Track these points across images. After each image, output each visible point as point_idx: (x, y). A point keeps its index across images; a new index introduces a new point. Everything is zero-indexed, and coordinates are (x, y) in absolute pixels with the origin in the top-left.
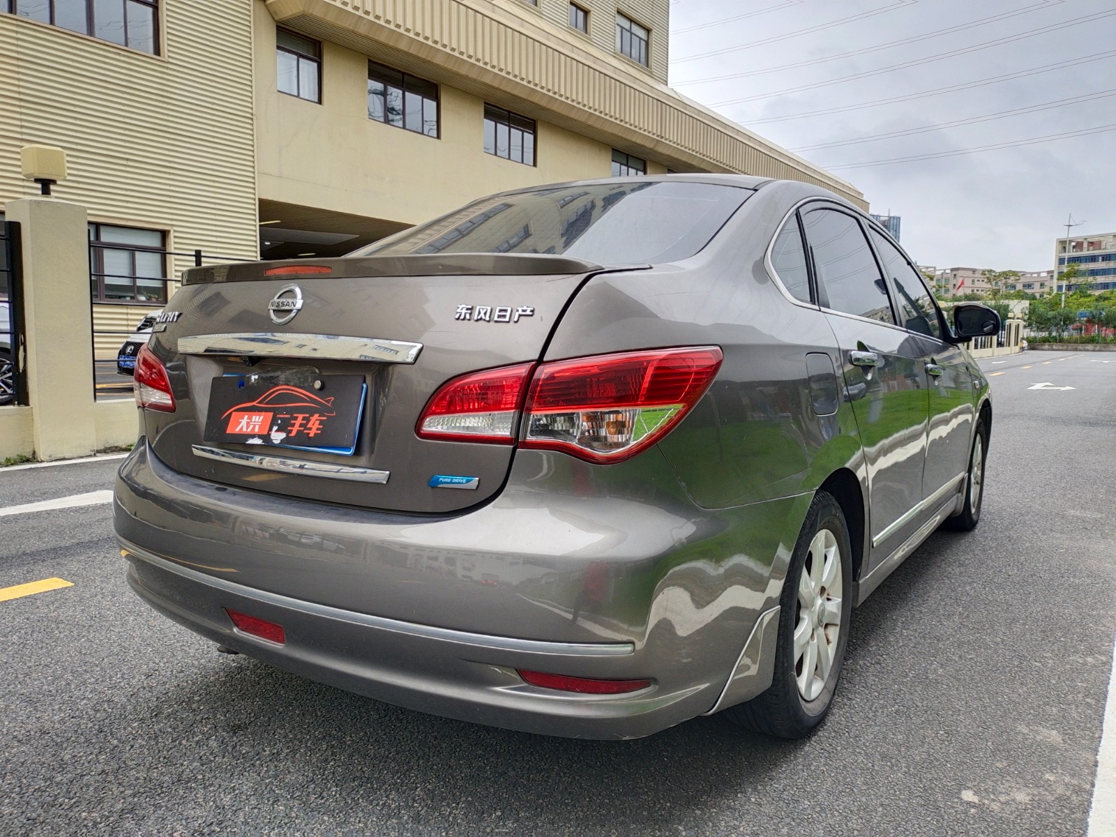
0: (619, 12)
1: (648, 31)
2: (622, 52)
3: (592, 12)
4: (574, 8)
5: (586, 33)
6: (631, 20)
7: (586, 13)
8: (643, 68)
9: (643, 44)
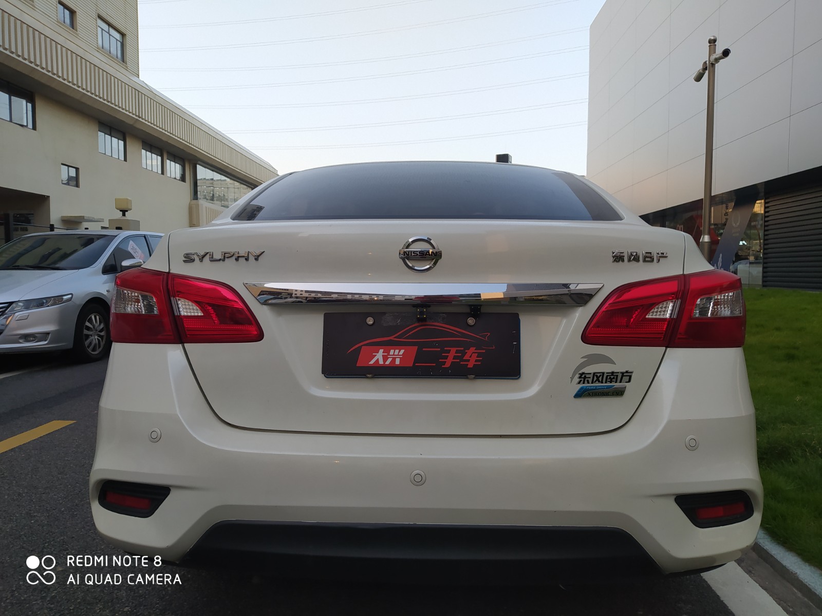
0: (100, 17)
1: (123, 35)
2: (103, 48)
3: (77, 13)
4: (62, 7)
5: (73, 28)
6: (110, 25)
7: (72, 13)
8: (120, 62)
9: (119, 44)
